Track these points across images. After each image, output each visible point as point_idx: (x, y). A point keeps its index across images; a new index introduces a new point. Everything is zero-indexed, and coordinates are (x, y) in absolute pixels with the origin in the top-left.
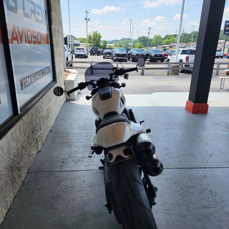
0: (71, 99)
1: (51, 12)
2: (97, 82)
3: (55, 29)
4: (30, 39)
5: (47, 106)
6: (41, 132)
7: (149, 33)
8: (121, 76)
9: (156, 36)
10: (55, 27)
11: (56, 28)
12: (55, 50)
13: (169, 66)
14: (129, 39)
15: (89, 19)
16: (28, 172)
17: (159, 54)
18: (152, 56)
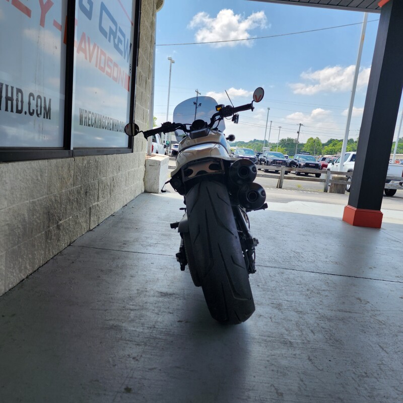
0: (153, 191)
1: (139, 48)
2: (190, 127)
3: (141, 76)
4: (102, 65)
5: (113, 172)
6: (99, 203)
7: (298, 133)
8: (227, 117)
9: (312, 138)
10: (142, 73)
11: (144, 75)
12: (137, 103)
13: (328, 177)
14: (262, 142)
15: (200, 104)
16: (69, 245)
17: (312, 162)
18: (300, 165)
